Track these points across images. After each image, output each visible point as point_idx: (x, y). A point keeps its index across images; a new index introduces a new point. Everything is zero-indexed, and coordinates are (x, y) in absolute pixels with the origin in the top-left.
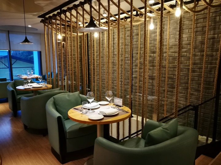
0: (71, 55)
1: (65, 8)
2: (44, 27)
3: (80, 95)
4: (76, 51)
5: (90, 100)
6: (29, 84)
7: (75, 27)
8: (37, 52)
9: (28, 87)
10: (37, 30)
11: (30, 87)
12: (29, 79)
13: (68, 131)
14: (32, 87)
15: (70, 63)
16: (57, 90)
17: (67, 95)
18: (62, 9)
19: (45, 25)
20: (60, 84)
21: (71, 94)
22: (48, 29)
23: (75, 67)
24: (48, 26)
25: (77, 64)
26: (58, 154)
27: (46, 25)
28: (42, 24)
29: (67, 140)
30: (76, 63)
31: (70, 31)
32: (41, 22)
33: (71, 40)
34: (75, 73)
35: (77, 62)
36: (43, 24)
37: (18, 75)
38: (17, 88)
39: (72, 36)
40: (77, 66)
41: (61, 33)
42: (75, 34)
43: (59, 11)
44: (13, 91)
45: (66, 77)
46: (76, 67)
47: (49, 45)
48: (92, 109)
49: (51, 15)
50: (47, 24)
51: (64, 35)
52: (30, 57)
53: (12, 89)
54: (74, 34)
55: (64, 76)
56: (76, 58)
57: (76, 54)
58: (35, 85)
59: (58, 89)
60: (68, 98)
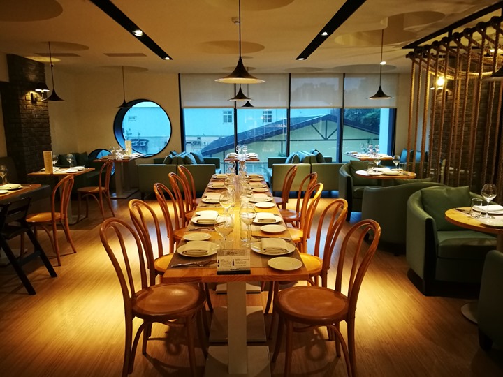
0: (461, 116)
1: (460, 30)
2: (413, 65)
3: (471, 193)
4: (474, 107)
5: (488, 199)
6: (376, 169)
7: (476, 62)
8: (388, 109)
9: (374, 173)
10: (394, 67)
11: (377, 173)
12: (377, 160)
13: (441, 245)
14: (381, 173)
15: (456, 133)
16: (426, 182)
17: (445, 189)
18: (454, 31)
19: (414, 61)
20: (433, 173)
21: (453, 189)
22: (420, 68)
23: (466, 142)
24: (420, 64)
25: (471, 136)
26: (421, 279)
27: (417, 62)
28: (409, 60)
29: (438, 259)
30: (469, 134)
31: (465, 69)
32: (407, 56)
33: (465, 91)
34: (465, 153)
35: (472, 132)
36: (411, 61)
37: (351, 152)
38: (357, 172)
39: (469, 78)
40: (471, 140)
41: (445, 75)
42: (474, 74)
43: (446, 35)
44: (348, 178)
45: (444, 161)
46: (468, 143)
47: (418, 99)
48: (489, 214)
49: (429, 42)
50: (418, 60)
51: (450, 77)
52: (364, 117)
53: (346, 174)
54: (472, 74)
55: (442, 159)
56: (472, 123)
57: (473, 114)
58: (387, 170)
59: (429, 179)
60: (446, 194)
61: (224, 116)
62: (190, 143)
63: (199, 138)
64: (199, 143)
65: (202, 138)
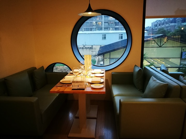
61: (103, 37)
62: (88, 48)
63: (92, 46)
64: (92, 48)
65: (93, 46)
